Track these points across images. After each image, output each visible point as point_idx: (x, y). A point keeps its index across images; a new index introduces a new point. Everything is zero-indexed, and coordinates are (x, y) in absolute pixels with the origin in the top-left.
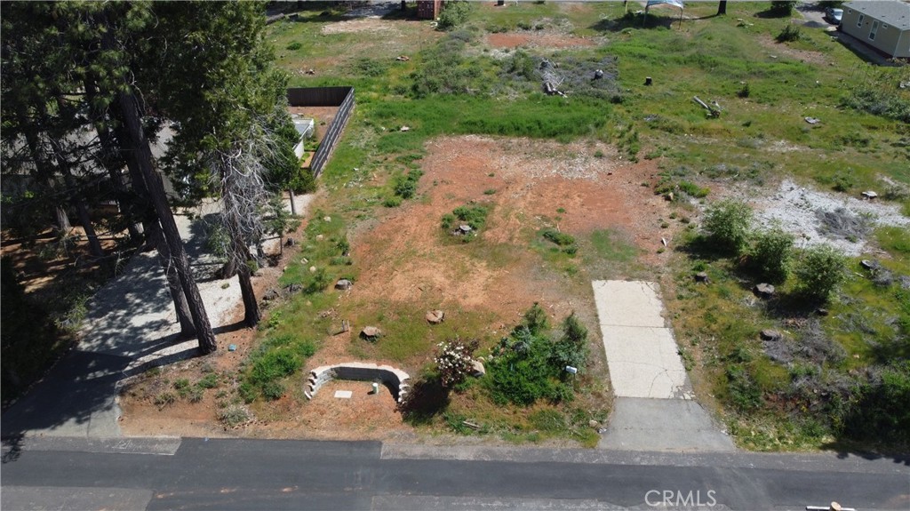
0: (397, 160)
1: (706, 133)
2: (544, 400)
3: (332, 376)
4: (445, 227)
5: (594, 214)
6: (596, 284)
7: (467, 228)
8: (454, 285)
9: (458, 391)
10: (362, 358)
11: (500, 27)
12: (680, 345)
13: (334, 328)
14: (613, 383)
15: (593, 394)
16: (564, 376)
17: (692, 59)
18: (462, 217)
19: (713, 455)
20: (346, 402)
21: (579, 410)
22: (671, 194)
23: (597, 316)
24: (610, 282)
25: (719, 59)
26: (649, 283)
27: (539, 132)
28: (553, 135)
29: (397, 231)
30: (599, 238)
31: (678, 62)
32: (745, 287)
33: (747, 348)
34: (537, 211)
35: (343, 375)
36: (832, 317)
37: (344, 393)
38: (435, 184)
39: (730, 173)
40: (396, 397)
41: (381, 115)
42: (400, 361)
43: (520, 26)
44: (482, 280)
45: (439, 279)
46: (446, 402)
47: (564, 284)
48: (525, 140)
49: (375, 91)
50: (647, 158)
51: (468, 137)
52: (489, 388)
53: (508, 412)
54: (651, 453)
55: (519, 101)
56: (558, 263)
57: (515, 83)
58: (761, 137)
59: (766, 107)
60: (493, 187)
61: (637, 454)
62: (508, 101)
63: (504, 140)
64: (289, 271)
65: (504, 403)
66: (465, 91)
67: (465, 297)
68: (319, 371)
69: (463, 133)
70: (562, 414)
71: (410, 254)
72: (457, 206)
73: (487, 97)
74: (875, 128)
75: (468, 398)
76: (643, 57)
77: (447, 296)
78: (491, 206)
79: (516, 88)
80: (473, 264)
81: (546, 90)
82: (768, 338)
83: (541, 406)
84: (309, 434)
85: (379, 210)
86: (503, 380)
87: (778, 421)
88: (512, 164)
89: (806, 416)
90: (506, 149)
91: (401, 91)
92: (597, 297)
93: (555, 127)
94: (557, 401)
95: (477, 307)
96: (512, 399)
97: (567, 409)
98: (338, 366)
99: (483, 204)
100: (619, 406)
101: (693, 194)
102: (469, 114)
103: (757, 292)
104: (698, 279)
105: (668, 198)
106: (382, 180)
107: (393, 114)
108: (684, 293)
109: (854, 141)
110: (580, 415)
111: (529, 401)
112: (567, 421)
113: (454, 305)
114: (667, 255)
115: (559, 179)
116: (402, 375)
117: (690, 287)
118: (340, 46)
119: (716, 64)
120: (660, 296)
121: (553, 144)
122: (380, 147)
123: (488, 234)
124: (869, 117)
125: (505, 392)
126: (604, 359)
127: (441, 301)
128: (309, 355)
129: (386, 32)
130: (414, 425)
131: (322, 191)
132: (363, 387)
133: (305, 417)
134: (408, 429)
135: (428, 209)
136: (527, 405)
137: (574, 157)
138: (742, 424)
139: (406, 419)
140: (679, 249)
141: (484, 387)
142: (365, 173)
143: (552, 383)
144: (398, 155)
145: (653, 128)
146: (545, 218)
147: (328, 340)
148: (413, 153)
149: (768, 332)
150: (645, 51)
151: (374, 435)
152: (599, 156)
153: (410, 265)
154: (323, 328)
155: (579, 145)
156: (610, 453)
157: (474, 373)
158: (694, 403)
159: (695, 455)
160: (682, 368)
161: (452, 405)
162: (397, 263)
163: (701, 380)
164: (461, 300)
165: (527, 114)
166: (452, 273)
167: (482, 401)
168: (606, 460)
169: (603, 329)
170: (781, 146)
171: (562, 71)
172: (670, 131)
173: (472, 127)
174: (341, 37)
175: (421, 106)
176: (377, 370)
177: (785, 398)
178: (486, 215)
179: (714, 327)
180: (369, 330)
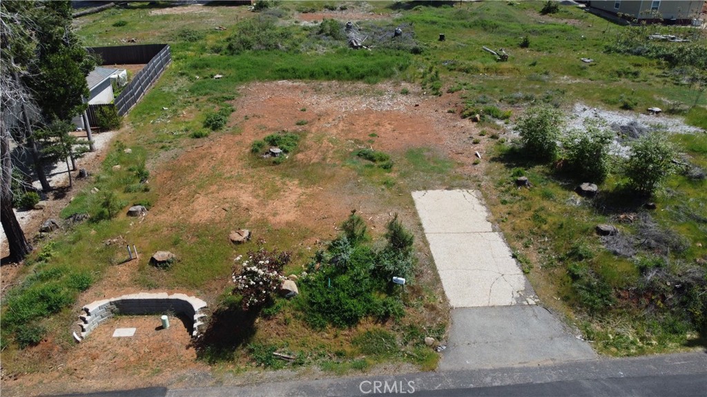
0: (209, 100)
1: (498, 72)
2: (370, 318)
3: (112, 311)
4: (254, 151)
5: (406, 137)
6: (416, 195)
7: (277, 150)
8: (263, 204)
9: (267, 317)
10: (150, 287)
11: (309, 8)
12: (513, 248)
13: (120, 257)
14: (446, 293)
15: (426, 306)
16: (391, 289)
17: (475, 24)
18: (273, 142)
19: (574, 366)
20: (127, 342)
21: (411, 327)
22: (478, 116)
23: (420, 224)
24: (430, 192)
25: (498, 22)
26: (470, 191)
27: (348, 75)
28: (361, 77)
29: (202, 158)
30: (414, 155)
31: (465, 26)
32: (569, 188)
33: (586, 246)
34: (350, 135)
35: (125, 309)
36: (660, 210)
37: (125, 331)
38: (246, 118)
39: (527, 99)
40: (190, 330)
41: (195, 67)
42: (197, 287)
43: (326, 7)
44: (294, 197)
45: (246, 198)
46: (252, 331)
47: (383, 196)
48: (334, 82)
49: (192, 51)
50: (450, 91)
51: (280, 82)
52: (303, 310)
53: (327, 337)
54: (503, 370)
55: (328, 55)
56: (375, 178)
57: (323, 41)
58: (546, 73)
59: (545, 54)
60: (305, 119)
61: (487, 373)
62: (318, 55)
63: (314, 83)
64: (76, 202)
65: (323, 326)
66: (277, 47)
67: (275, 215)
68: (93, 307)
69: (275, 79)
70: (392, 333)
71: (215, 177)
72: (268, 134)
73: (297, 52)
74: (640, 65)
75: (278, 323)
76: (434, 23)
77: (255, 215)
78: (304, 135)
79: (325, 45)
80: (284, 183)
81: (352, 45)
82: (605, 233)
83: (366, 326)
84: (72, 386)
85: (185, 141)
86: (319, 299)
87: (634, 321)
88: (323, 101)
89: (663, 311)
90: (317, 91)
91: (218, 50)
92: (418, 207)
93: (361, 71)
94: (384, 318)
95: (288, 224)
96: (331, 321)
97: (397, 327)
98: (119, 299)
99: (295, 132)
100: (457, 318)
101: (497, 117)
102: (281, 64)
103: (581, 192)
104: (520, 183)
105: (475, 120)
106: (193, 117)
107: (208, 66)
108: (507, 198)
109: (627, 73)
110: (413, 332)
111: (352, 321)
112: (399, 340)
113: (262, 223)
114: (483, 166)
115: (369, 111)
116: (197, 303)
117: (512, 191)
118: (164, 23)
119: (497, 27)
120: (484, 202)
121: (361, 85)
122: (192, 91)
123: (300, 156)
124: (633, 58)
125: (322, 313)
126: (434, 268)
127: (248, 221)
128: (83, 287)
129: (206, 13)
130: (211, 362)
131: (127, 128)
132: (150, 322)
133: (70, 365)
134: (204, 368)
135: (238, 138)
136: (350, 327)
137: (381, 94)
138: (596, 327)
139: (200, 356)
140: (493, 160)
141: (297, 310)
142: (175, 111)
143: (378, 298)
144: (209, 97)
145: (451, 70)
146: (357, 141)
147: (110, 270)
148: (225, 95)
149: (603, 227)
150: (435, 19)
151: (159, 380)
152: (405, 93)
153: (214, 188)
154: (106, 258)
155: (385, 85)
156: (454, 374)
157: (284, 294)
158: (540, 308)
159: (554, 368)
160: (519, 271)
161: (260, 334)
162: (200, 187)
163: (543, 283)
164: (271, 218)
165: (336, 62)
166: (260, 192)
167: (295, 326)
168: (450, 384)
169: (429, 237)
170: (565, 79)
171: (364, 33)
172: (467, 72)
173: (284, 74)
174: (165, 18)
175: (235, 59)
176: (168, 300)
177: (638, 294)
178: (298, 141)
179: (545, 227)
180: (160, 255)
